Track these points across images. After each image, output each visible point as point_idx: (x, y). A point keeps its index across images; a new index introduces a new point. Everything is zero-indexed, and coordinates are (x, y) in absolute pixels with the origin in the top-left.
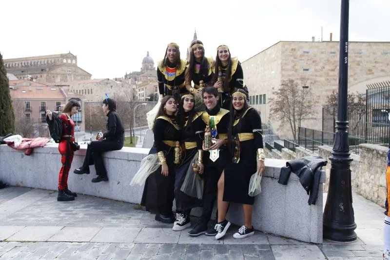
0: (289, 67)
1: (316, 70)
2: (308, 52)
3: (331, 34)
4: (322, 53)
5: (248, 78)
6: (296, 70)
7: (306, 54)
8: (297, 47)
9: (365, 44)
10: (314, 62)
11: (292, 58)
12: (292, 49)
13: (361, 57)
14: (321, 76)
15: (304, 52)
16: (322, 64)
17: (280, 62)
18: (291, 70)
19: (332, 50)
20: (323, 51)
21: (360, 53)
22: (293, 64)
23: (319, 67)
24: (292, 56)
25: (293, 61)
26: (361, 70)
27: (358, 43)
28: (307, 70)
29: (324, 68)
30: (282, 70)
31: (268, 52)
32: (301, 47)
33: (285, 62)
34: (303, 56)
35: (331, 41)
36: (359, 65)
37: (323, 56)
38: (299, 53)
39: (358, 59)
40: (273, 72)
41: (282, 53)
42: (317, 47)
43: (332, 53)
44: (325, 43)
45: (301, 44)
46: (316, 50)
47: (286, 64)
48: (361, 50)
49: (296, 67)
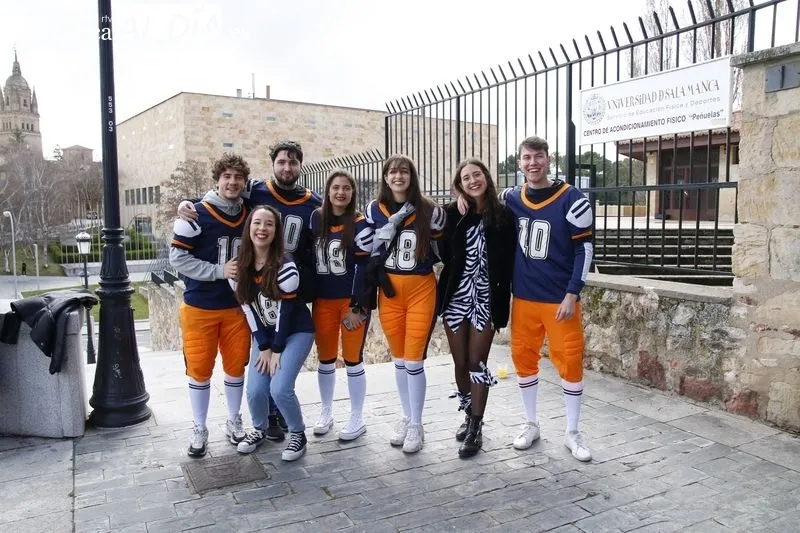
0: (199, 139)
1: (244, 146)
2: (230, 115)
3: (268, 87)
4: (255, 117)
5: (127, 156)
6: (212, 145)
7: (228, 118)
8: (211, 104)
9: (320, 108)
10: (240, 132)
11: (204, 124)
12: (203, 108)
13: (314, 128)
14: (254, 156)
15: (224, 114)
16: (254, 137)
17: (182, 129)
18: (202, 145)
19: (271, 114)
20: (256, 114)
21: (314, 123)
22: (206, 134)
23: (249, 142)
24: (203, 119)
25: (205, 129)
26: (316, 150)
27: (309, 107)
28: (231, 145)
29: (258, 142)
30: (186, 142)
31: (160, 110)
32: (219, 106)
33: (190, 129)
34: (223, 121)
35: (268, 99)
36: (312, 141)
37: (256, 122)
38: (216, 115)
39: (311, 131)
40: (171, 147)
41: (186, 113)
42: (244, 107)
43: (269, 118)
44: (258, 102)
45: (218, 100)
46: (243, 112)
47: (193, 133)
48: (314, 117)
49: (212, 140)
